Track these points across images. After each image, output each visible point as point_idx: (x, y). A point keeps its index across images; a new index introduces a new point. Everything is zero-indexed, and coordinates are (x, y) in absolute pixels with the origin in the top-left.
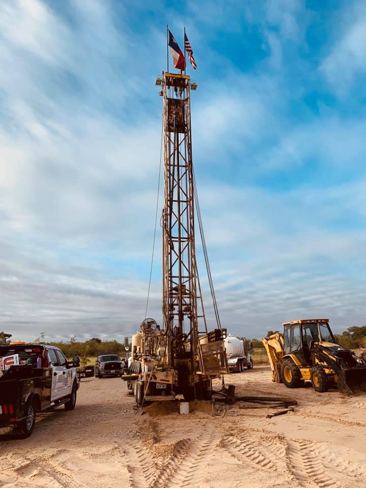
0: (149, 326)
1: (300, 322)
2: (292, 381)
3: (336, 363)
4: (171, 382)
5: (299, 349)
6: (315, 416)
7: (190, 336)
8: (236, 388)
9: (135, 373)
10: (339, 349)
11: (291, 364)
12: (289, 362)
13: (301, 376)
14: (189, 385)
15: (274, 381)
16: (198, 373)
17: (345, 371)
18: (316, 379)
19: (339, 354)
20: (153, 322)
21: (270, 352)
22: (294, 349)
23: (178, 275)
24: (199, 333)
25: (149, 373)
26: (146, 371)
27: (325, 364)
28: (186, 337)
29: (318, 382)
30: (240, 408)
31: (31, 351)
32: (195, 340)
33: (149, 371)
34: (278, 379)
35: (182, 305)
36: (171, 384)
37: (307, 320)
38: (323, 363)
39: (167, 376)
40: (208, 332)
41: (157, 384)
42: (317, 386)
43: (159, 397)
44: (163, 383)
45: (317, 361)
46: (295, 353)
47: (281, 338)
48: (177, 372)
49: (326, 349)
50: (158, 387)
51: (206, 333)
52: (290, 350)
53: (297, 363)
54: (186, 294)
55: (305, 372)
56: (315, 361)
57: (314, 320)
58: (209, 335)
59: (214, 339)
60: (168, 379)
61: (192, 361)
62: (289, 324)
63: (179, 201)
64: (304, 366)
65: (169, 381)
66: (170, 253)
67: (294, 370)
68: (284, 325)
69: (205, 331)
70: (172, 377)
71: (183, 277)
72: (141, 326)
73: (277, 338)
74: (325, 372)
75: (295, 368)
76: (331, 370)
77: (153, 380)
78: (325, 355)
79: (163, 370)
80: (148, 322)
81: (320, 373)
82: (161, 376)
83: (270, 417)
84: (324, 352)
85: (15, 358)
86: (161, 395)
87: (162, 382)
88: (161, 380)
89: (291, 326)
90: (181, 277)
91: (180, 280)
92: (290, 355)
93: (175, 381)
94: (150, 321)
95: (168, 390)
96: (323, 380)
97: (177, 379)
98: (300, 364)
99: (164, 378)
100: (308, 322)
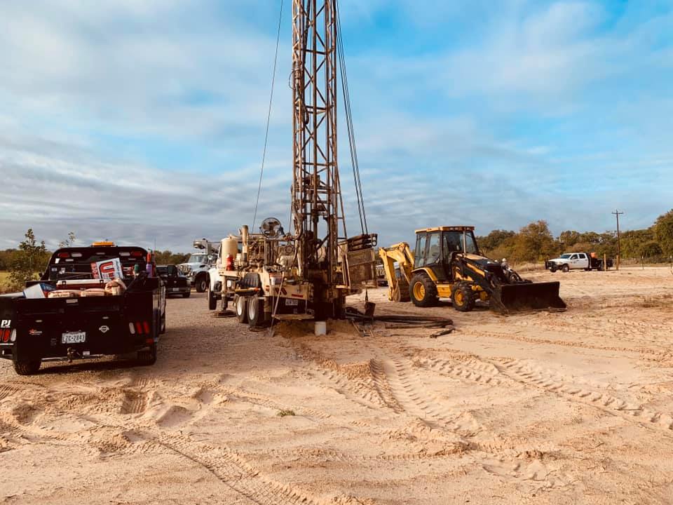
0: (271, 228)
1: (442, 229)
2: (424, 299)
3: (485, 278)
4: (305, 297)
5: (437, 262)
6: (490, 335)
7: (326, 241)
8: (376, 306)
9: (253, 287)
10: (489, 262)
11: (425, 280)
12: (422, 277)
13: (437, 293)
14: (327, 301)
15: (392, 300)
16: (338, 287)
17: (503, 288)
18: (460, 296)
19: (490, 268)
20: (277, 223)
21: (389, 265)
22: (430, 261)
23: (312, 161)
24: (338, 238)
25: (277, 286)
26: (273, 283)
27: (470, 279)
28: (321, 243)
29: (462, 301)
30: (387, 328)
31: (128, 254)
32: (331, 248)
33: (276, 284)
34: (398, 297)
35: (317, 202)
36: (304, 301)
37: (449, 227)
38: (467, 278)
39: (300, 290)
40: (348, 238)
41: (287, 300)
42: (460, 304)
43: (291, 315)
44: (294, 299)
45: (458, 276)
46: (431, 266)
47: (406, 248)
48: (312, 285)
49: (473, 262)
50: (287, 303)
51: (345, 238)
52: (424, 263)
53: (433, 278)
54: (321, 188)
55: (443, 289)
56: (455, 276)
57: (458, 227)
58: (350, 241)
59: (360, 246)
60: (300, 294)
61: (328, 274)
62: (425, 231)
63: (315, 52)
64: (442, 282)
65: (302, 296)
66: (304, 130)
67: (429, 287)
68: (417, 233)
69: (344, 237)
70: (306, 291)
71: (319, 165)
72: (260, 228)
73: (401, 249)
74: (471, 289)
75: (430, 283)
76: (477, 287)
77: (283, 296)
78: (472, 269)
79: (294, 284)
80: (270, 223)
81: (466, 290)
82: (292, 290)
83: (436, 336)
84: (469, 265)
85: (115, 263)
86: (292, 313)
87: (293, 297)
88: (293, 295)
89: (428, 234)
90: (316, 165)
91: (316, 168)
92: (424, 269)
93: (311, 296)
94: (272, 221)
95: (301, 307)
96: (469, 298)
97: (312, 294)
98: (436, 279)
99: (295, 293)
100: (451, 229)
